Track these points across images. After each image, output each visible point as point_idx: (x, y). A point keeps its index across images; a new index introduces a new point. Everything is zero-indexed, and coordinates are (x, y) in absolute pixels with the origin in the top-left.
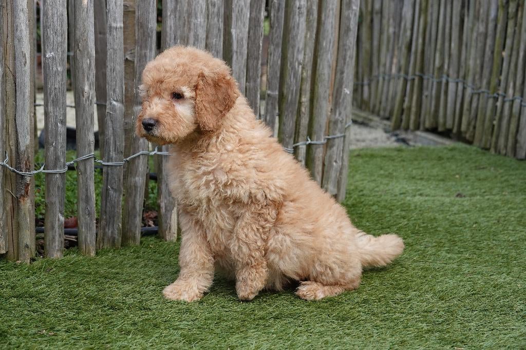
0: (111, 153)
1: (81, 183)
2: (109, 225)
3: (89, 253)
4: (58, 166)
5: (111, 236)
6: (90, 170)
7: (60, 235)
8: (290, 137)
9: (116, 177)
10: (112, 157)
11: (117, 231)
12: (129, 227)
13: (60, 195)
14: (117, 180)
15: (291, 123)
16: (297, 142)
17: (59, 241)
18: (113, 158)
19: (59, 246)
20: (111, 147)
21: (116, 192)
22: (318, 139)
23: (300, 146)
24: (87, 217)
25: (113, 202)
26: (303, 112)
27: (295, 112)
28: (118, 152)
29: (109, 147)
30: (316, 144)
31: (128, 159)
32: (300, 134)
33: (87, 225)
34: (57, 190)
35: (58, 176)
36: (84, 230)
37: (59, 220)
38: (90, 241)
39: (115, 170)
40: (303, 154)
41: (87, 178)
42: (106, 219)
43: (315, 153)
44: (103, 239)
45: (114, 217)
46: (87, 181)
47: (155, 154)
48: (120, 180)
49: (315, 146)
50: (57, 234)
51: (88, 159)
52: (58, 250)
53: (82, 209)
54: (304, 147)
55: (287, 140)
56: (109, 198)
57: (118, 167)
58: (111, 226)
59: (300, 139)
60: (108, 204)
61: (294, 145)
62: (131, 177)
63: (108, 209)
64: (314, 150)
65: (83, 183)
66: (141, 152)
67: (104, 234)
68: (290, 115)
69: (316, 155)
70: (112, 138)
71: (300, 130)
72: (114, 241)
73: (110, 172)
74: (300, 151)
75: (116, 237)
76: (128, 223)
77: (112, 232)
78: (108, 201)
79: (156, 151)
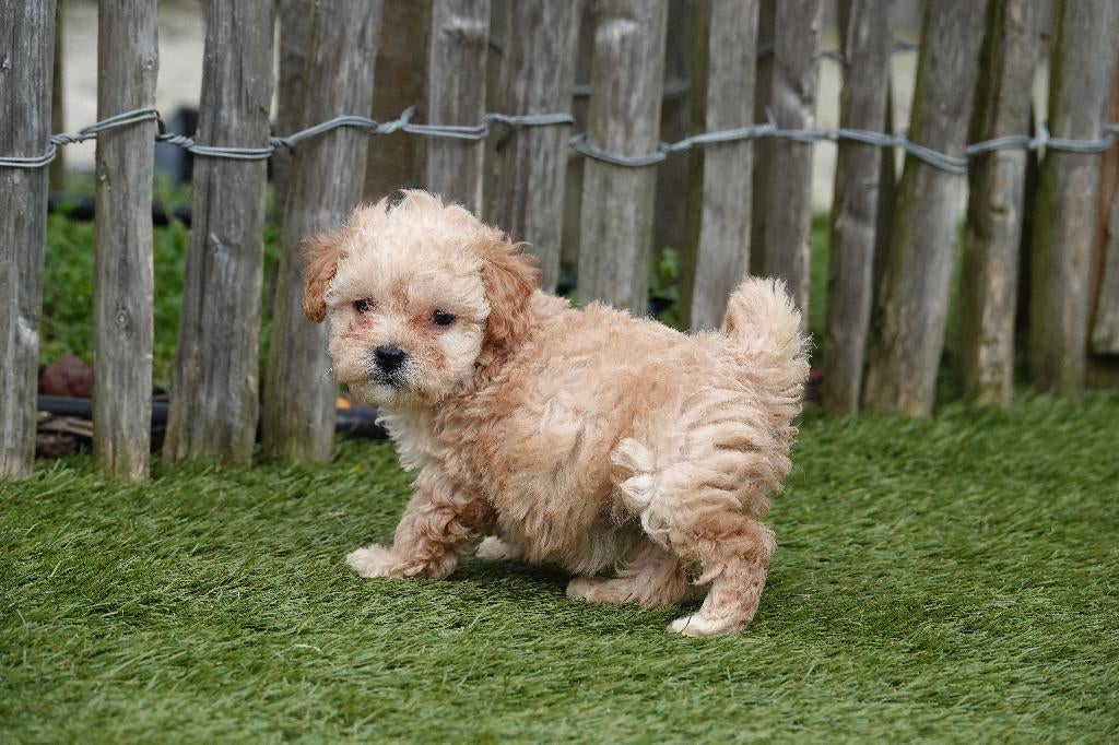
0: (224, 113)
1: (108, 212)
2: (211, 382)
3: (125, 469)
4: (21, 140)
5: (218, 421)
6: (140, 165)
7: (21, 398)
8: (955, 113)
9: (240, 202)
10: (228, 127)
11: (239, 403)
12: (289, 395)
13: (24, 248)
14: (242, 211)
15: (961, 58)
16: (991, 136)
17: (15, 418)
18: (232, 131)
19: (15, 436)
20: (225, 90)
21: (239, 259)
22: (1080, 130)
23: (1002, 154)
24: (123, 337)
25: (228, 294)
26: (1013, 22)
27: (978, 19)
28: (249, 112)
29: (218, 93)
30: (1068, 151)
31: (290, 140)
32: (1004, 106)
33: (122, 367)
34: (11, 229)
35: (17, 178)
36: (109, 385)
37: (17, 339)
38: (131, 427)
39: (237, 176)
40: (1010, 185)
41: (126, 196)
42: (200, 357)
43: (1065, 185)
44: (189, 429)
45: (229, 348)
46: (125, 206)
47: (399, 131)
48: (254, 213)
49: (1063, 158)
50: (10, 389)
51: (134, 125)
52: (11, 451)
53: (107, 307)
54: (1019, 157)
55: (944, 121)
56: (214, 278)
57: (249, 166)
58: (217, 383)
59: (1001, 126)
60: (209, 299)
61: (973, 149)
62: (302, 208)
63: (208, 319)
64: (1061, 174)
65: (112, 213)
66: (341, 118)
67: (194, 410)
68: (957, 27)
69: (1069, 193)
70: (229, 57)
71: (1003, 93)
72: (226, 442)
73: (218, 180)
74: (999, 171)
75: (237, 423)
76: (287, 378)
77: (222, 407)
78: (209, 288)
79: (402, 122)
